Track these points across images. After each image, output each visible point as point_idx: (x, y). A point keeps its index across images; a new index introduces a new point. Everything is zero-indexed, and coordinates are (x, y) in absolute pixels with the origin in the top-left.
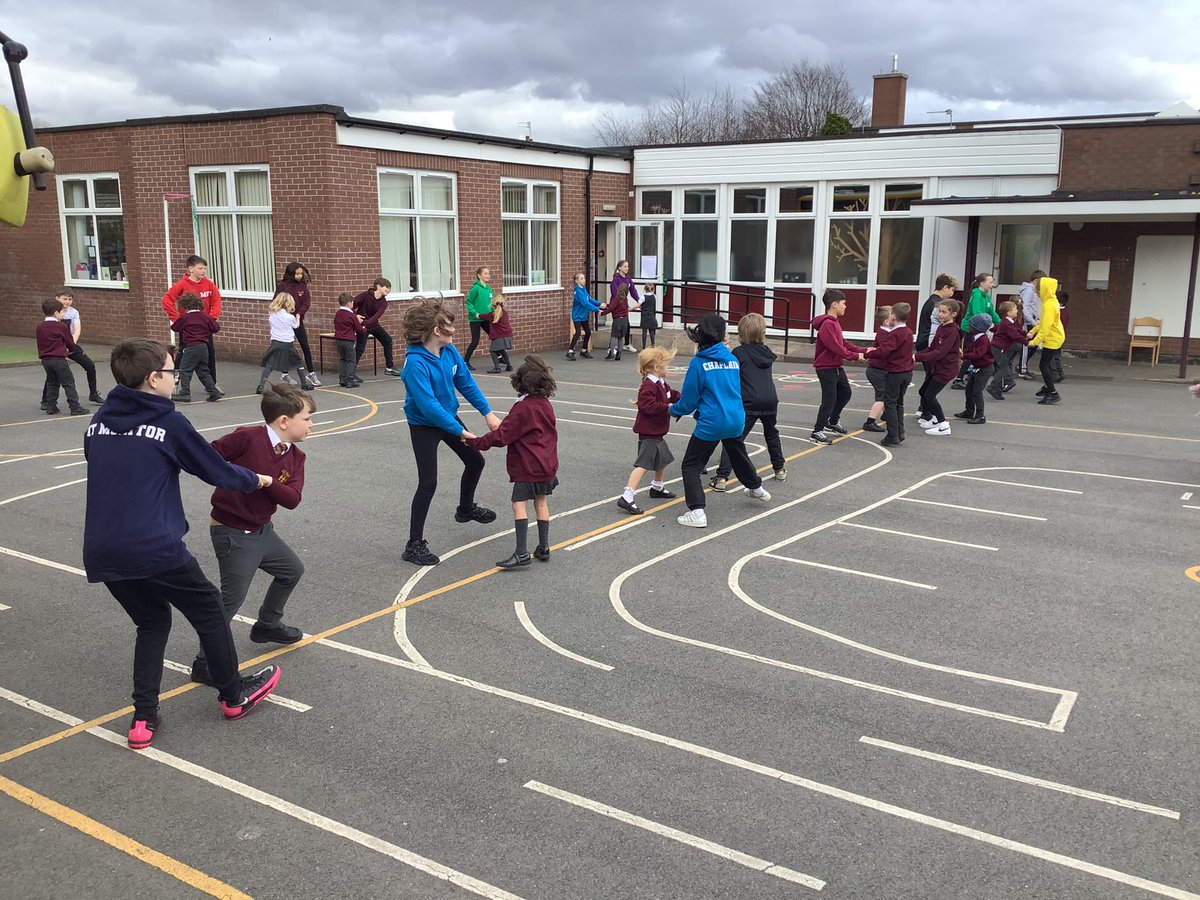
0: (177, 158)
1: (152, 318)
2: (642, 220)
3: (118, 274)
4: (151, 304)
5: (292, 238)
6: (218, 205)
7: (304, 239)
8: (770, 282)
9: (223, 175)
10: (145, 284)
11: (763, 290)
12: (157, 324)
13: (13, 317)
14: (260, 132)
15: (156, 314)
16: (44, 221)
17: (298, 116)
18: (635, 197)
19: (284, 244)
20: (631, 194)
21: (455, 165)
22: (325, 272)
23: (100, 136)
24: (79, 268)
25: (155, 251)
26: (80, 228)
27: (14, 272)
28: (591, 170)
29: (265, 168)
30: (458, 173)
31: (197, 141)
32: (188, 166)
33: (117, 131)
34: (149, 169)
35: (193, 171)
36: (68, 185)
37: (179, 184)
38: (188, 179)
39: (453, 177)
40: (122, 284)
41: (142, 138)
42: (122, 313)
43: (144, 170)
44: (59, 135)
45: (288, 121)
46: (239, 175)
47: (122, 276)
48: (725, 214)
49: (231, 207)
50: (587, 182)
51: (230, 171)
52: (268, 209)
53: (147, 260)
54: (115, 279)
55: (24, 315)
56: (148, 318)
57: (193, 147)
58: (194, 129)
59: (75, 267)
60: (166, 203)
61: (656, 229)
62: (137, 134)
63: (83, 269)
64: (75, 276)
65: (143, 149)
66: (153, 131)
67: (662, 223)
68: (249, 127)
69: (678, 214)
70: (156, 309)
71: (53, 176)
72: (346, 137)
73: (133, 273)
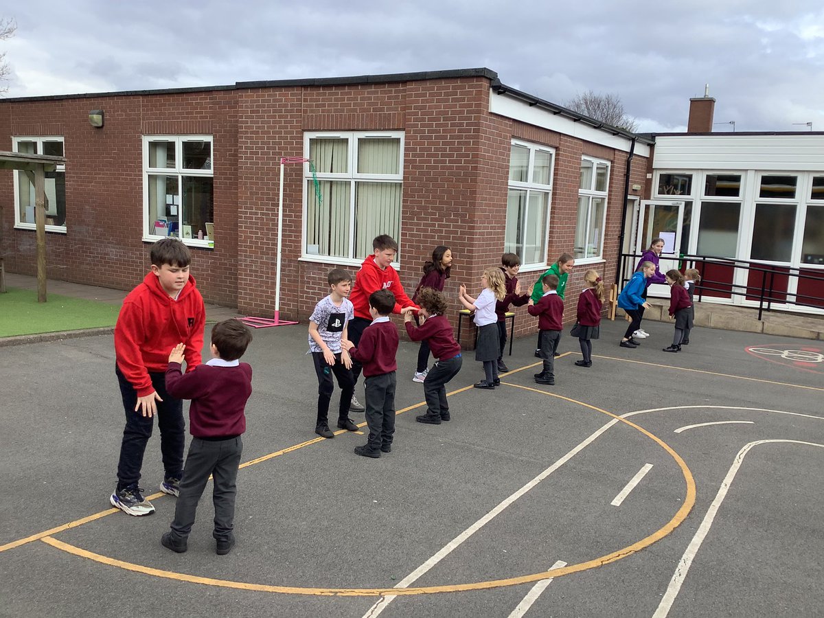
0: (291, 122)
1: (246, 280)
2: (658, 199)
3: (200, 233)
4: (246, 265)
5: (426, 208)
6: (331, 172)
7: (440, 209)
8: (796, 261)
9: (346, 141)
10: (241, 246)
11: (788, 269)
12: (251, 285)
13: (84, 266)
14: (397, 97)
15: (251, 276)
16: (126, 179)
17: (447, 81)
18: (652, 179)
19: (413, 213)
20: (649, 176)
21: (555, 140)
22: (464, 245)
23: (197, 100)
24: (157, 224)
25: (256, 214)
26: (160, 187)
27: (88, 225)
28: (631, 153)
29: (401, 135)
30: (557, 148)
31: (317, 106)
32: (304, 130)
33: (215, 95)
34: (257, 133)
35: (308, 136)
36: (153, 145)
37: (292, 149)
38: (302, 143)
39: (553, 151)
40: (205, 243)
41: (252, 101)
42: (202, 270)
43: (252, 133)
44: (150, 98)
45: (435, 86)
46: (361, 142)
47: (205, 234)
48: (749, 198)
49: (352, 174)
50: (628, 163)
51: (353, 138)
52: (399, 177)
53: (246, 223)
54: (197, 238)
55: (95, 265)
56: (241, 279)
57: (312, 111)
58: (315, 93)
59: (153, 222)
60: (282, 167)
61: (677, 208)
62: (247, 98)
63: (162, 226)
64: (152, 232)
65: (252, 112)
66: (266, 94)
67: (684, 203)
68: (385, 92)
69: (698, 194)
70: (251, 271)
71: (140, 136)
72: (499, 105)
73: (221, 233)
